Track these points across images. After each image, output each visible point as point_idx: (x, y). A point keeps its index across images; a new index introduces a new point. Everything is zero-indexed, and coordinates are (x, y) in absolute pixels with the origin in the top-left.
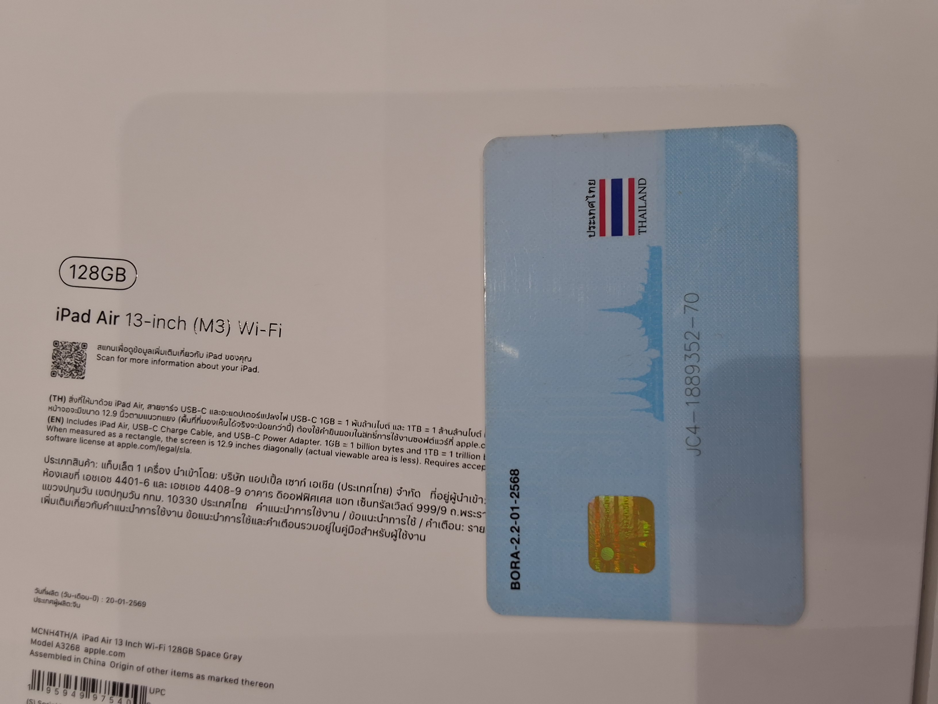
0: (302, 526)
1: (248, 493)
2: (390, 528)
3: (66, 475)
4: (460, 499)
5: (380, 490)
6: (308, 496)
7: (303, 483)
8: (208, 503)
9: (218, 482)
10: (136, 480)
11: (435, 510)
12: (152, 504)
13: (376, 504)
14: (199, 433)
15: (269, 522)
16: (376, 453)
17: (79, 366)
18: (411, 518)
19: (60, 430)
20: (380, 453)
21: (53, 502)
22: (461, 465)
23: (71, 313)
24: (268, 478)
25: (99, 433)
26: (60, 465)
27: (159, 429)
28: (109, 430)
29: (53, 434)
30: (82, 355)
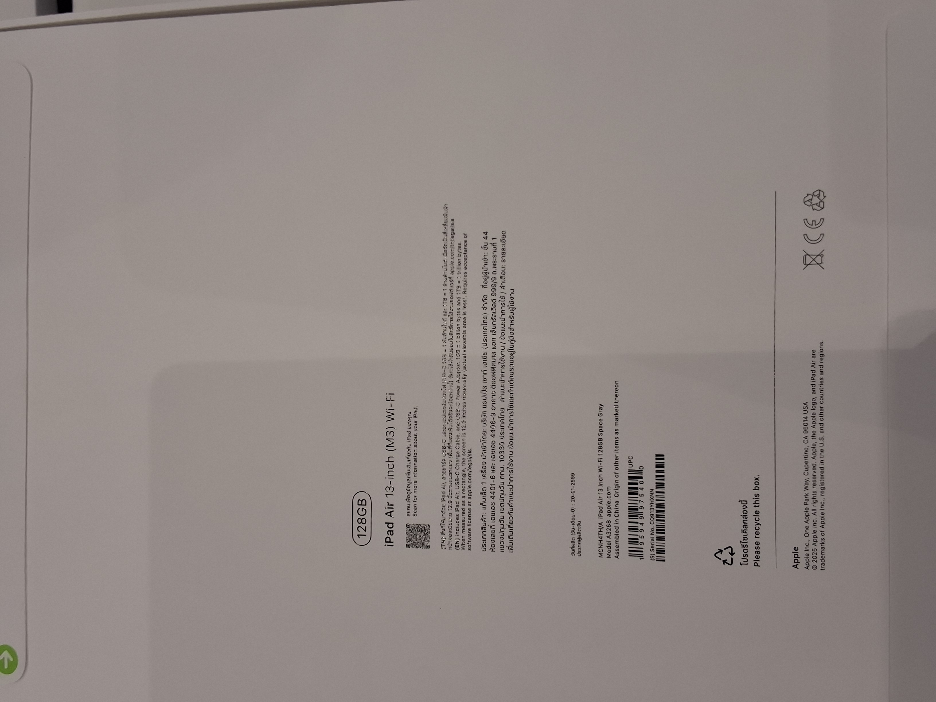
0: (512, 370)
1: (494, 408)
2: (508, 313)
3: (493, 535)
4: (486, 269)
5: (485, 321)
6: (492, 368)
7: (485, 372)
8: (502, 434)
9: (488, 428)
10: (492, 485)
11: (494, 285)
12: (507, 472)
13: (494, 323)
14: (458, 444)
15: (511, 392)
16: (462, 326)
17: (421, 529)
18: (500, 299)
19: (464, 540)
20: (461, 323)
21: (511, 544)
22: (465, 271)
23: (387, 536)
24: (484, 395)
25: (464, 513)
26: (486, 539)
27: (458, 471)
28: (461, 506)
29: (466, 546)
30: (414, 527)
